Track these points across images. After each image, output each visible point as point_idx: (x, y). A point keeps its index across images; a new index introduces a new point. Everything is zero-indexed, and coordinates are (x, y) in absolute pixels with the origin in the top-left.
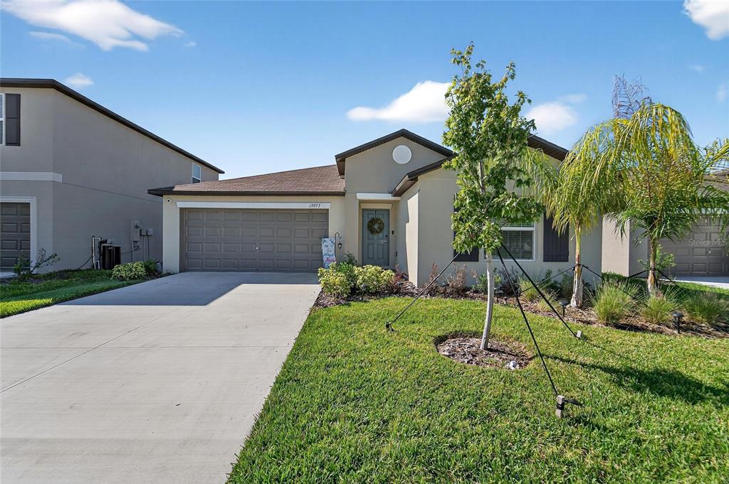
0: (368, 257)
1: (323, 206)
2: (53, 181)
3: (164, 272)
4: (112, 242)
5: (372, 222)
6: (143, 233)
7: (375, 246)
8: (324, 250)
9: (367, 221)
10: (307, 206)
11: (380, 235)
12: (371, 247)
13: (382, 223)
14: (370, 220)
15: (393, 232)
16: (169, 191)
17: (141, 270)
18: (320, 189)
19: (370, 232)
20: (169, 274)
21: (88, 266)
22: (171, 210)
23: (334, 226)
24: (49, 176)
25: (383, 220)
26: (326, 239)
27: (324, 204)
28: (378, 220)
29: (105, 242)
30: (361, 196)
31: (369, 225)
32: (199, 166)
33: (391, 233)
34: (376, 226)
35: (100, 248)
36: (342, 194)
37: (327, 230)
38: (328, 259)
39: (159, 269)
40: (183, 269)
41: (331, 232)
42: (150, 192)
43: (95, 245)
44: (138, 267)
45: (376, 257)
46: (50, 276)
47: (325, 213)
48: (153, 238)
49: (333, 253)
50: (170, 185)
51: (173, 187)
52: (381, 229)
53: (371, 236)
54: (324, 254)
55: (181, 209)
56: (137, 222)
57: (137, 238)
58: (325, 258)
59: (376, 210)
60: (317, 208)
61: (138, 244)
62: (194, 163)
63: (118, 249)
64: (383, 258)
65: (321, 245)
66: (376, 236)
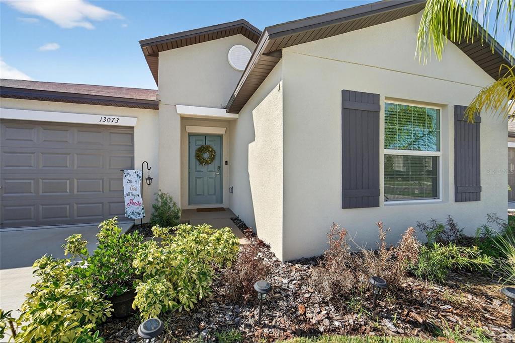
0: (196, 193)
1: (124, 122)
5: (201, 150)
7: (205, 179)
8: (127, 188)
9: (194, 148)
11: (211, 166)
12: (199, 181)
13: (213, 152)
14: (198, 147)
15: (226, 162)
19: (198, 163)
23: (143, 150)
25: (215, 148)
26: (130, 172)
27: (124, 118)
28: (208, 147)
31: (197, 154)
33: (224, 163)
34: (206, 156)
36: (155, 105)
37: (133, 159)
38: (131, 202)
41: (137, 164)
45: (206, 193)
47: (130, 133)
49: (139, 192)
52: (213, 158)
53: (200, 167)
54: (125, 194)
58: (127, 200)
59: (206, 136)
60: (114, 124)
64: (215, 194)
65: (122, 179)
66: (205, 168)
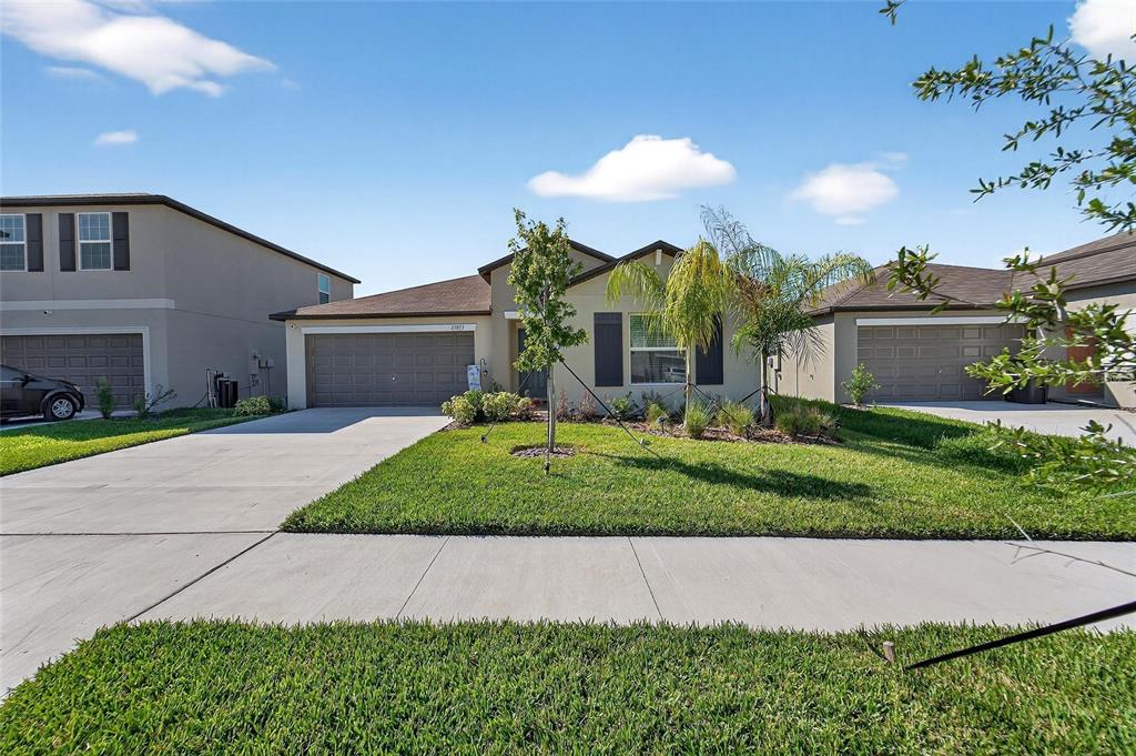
1: (467, 328)
2: (167, 309)
3: (289, 408)
4: (229, 376)
6: (263, 365)
10: (447, 328)
16: (290, 316)
17: (266, 406)
18: (463, 308)
20: (295, 410)
21: (204, 404)
22: (295, 338)
23: (481, 350)
24: (163, 303)
26: (472, 366)
27: (468, 326)
29: (222, 376)
30: (509, 315)
32: (327, 276)
35: (215, 383)
36: (488, 313)
37: (472, 356)
39: (284, 405)
40: (311, 405)
41: (477, 360)
42: (272, 317)
43: (210, 379)
44: (262, 402)
45: (536, 386)
46: (167, 414)
47: (470, 335)
48: (274, 372)
49: (478, 382)
50: (291, 309)
51: (296, 311)
55: (306, 335)
56: (255, 351)
57: (255, 370)
58: (471, 388)
60: (461, 330)
61: (257, 378)
62: (320, 274)
63: (235, 384)
65: (466, 371)
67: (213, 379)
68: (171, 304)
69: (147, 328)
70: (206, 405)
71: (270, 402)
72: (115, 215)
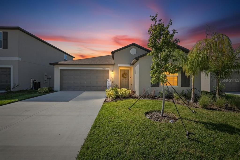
0: (122, 85)
2: (19, 61)
3: (55, 91)
4: (38, 81)
6: (48, 78)
10: (102, 69)
11: (126, 78)
12: (123, 82)
15: (130, 77)
16: (57, 64)
18: (107, 63)
22: (57, 71)
24: (17, 59)
25: (127, 73)
26: (108, 80)
27: (107, 68)
29: (35, 81)
30: (120, 65)
31: (122, 75)
32: (67, 55)
34: (125, 75)
36: (113, 65)
38: (109, 86)
39: (53, 90)
40: (61, 90)
41: (110, 78)
42: (50, 64)
44: (46, 89)
45: (125, 85)
47: (108, 71)
51: (58, 62)
53: (123, 79)
54: (107, 84)
55: (60, 70)
56: (46, 74)
57: (46, 79)
59: (125, 70)
61: (46, 81)
62: (65, 54)
63: (39, 83)
67: (33, 82)
68: (20, 59)
69: (12, 66)
70: (30, 89)
71: (49, 89)
72: (3, 32)
